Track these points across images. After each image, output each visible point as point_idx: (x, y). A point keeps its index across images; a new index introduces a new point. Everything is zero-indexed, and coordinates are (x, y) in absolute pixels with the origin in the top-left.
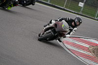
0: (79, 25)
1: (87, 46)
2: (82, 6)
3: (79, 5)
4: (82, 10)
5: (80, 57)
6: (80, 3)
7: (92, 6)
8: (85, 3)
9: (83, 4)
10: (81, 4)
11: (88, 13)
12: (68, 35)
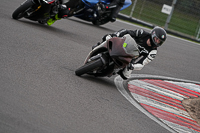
0: (161, 43)
1: (180, 97)
2: (169, 13)
3: (163, 11)
4: (168, 21)
5: (165, 121)
6: (165, 6)
7: (190, 12)
8: (176, 7)
9: (170, 8)
10: (167, 9)
11: (181, 28)
12: (139, 65)
